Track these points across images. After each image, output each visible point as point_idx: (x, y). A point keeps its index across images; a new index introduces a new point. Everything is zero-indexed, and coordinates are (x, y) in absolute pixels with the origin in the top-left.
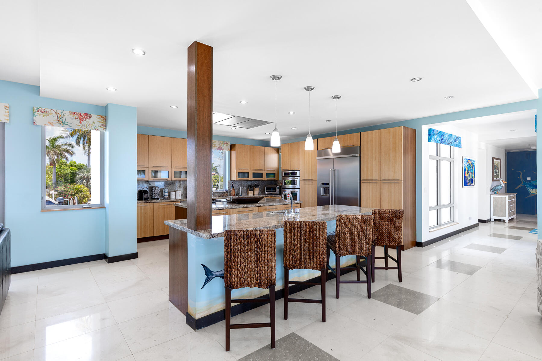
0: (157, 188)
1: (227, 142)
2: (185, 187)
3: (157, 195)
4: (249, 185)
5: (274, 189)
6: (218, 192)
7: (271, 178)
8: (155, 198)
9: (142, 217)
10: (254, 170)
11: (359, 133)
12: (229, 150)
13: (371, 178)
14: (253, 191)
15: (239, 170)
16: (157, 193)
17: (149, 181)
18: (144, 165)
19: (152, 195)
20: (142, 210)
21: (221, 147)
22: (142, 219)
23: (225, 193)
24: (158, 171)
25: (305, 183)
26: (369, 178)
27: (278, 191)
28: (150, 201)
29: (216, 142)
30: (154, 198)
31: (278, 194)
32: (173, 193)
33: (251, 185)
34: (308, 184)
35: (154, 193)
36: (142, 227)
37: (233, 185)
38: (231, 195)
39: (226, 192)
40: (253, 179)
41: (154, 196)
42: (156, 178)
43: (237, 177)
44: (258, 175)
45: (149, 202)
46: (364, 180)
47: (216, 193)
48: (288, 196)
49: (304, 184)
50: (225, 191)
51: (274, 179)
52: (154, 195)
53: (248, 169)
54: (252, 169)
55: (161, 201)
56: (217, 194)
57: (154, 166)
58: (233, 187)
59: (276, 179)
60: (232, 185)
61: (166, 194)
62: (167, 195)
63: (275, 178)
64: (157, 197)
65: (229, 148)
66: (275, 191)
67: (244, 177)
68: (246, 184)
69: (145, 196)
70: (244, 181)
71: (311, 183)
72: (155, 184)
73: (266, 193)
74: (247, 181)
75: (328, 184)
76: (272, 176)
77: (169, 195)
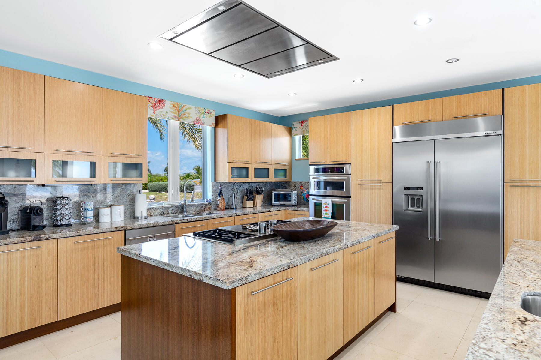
0: (67, 202)
1: (211, 111)
2: (131, 197)
3: (67, 217)
4: (247, 190)
5: (286, 197)
6: (193, 205)
7: (281, 178)
8: (61, 226)
9: (26, 279)
10: (257, 163)
11: (501, 90)
12: (213, 127)
13: (533, 177)
14: (253, 199)
15: (234, 162)
16: (67, 212)
17: (46, 184)
18: (32, 147)
19: (53, 217)
20: (26, 261)
21: (200, 119)
22: (26, 284)
23: (206, 205)
24: (68, 162)
25: (364, 187)
26: (528, 178)
27: (294, 200)
28: (47, 236)
29: (190, 108)
30: (59, 223)
31: (293, 205)
32: (105, 213)
33: (250, 190)
34: (371, 189)
35: (58, 213)
36: (26, 302)
37: (221, 190)
38: (218, 209)
39: (209, 203)
40: (254, 180)
41: (60, 220)
42: (64, 179)
43: (231, 176)
44: (261, 172)
45: (47, 239)
46: (513, 182)
47: (191, 206)
48: (326, 211)
49: (362, 189)
50: (206, 203)
51: (285, 179)
52: (59, 218)
53: (246, 162)
54: (253, 161)
55: (77, 234)
56: (193, 209)
57: (58, 149)
58: (221, 194)
59: (287, 179)
60: (218, 191)
61: (90, 214)
62: (92, 215)
63: (286, 177)
64: (67, 223)
65: (214, 122)
66: (290, 201)
67: (240, 176)
68: (240, 188)
69: (35, 221)
70: (238, 183)
71: (379, 187)
72: (62, 192)
73: (274, 203)
74: (244, 183)
75: (421, 189)
76: (282, 173)
77: (97, 216)
